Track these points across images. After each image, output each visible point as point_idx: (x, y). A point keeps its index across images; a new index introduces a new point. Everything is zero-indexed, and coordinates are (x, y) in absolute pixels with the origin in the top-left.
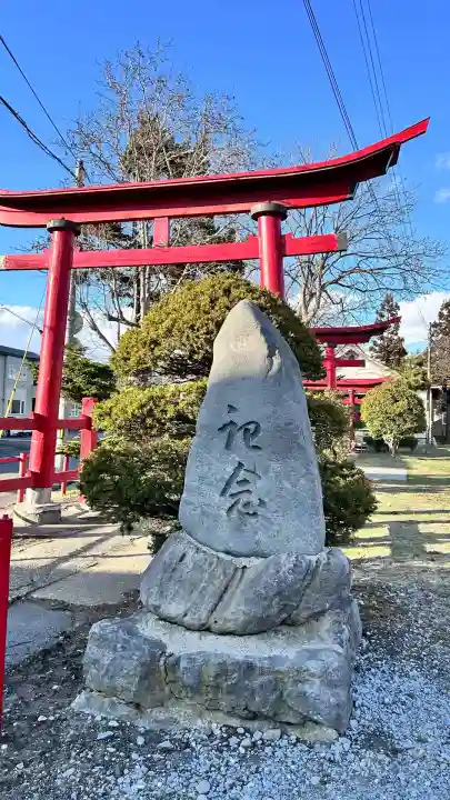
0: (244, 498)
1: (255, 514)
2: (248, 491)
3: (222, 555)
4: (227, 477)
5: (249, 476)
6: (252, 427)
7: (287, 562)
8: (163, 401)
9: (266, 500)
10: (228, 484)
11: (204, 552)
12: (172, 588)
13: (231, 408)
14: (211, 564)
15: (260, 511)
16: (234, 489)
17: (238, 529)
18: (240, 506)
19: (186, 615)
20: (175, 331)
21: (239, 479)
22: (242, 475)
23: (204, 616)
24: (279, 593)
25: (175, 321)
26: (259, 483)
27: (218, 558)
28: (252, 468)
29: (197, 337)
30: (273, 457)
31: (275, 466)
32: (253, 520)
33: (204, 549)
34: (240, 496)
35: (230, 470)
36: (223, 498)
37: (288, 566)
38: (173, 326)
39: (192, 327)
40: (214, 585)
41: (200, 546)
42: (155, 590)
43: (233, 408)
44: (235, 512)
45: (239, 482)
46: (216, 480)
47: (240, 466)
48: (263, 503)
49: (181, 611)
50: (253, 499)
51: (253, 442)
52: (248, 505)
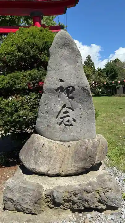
0: (66, 119)
1: (71, 124)
2: (68, 116)
3: (59, 142)
4: (59, 111)
5: (68, 110)
6: (70, 89)
10: (59, 113)
14: (56, 147)
15: (73, 123)
18: (65, 122)
19: (49, 171)
21: (64, 111)
22: (65, 109)
23: (57, 170)
27: (58, 144)
28: (70, 106)
30: (79, 101)
31: (79, 105)
32: (70, 127)
33: (50, 140)
35: (60, 107)
36: (57, 119)
40: (59, 156)
41: (48, 139)
43: (61, 81)
44: (63, 124)
45: (64, 113)
46: (54, 112)
47: (65, 106)
48: (74, 120)
49: (47, 169)
50: (71, 119)
51: (71, 95)
52: (68, 121)
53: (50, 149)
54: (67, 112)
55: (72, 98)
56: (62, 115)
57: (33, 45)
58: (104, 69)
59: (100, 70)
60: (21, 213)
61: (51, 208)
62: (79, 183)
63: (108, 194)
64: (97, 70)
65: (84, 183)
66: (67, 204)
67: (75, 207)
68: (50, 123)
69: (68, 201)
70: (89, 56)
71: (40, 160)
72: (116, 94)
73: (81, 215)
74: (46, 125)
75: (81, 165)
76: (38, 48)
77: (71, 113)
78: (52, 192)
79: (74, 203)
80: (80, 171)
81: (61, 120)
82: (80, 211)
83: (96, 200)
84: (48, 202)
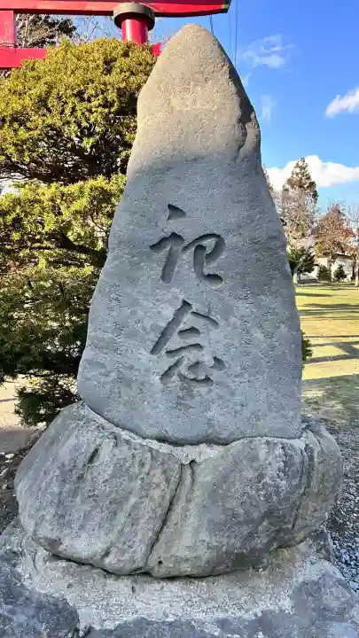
0: (190, 357)
1: (207, 380)
2: (197, 346)
3: (155, 445)
4: (164, 325)
5: (199, 323)
6: (209, 243)
7: (270, 459)
8: (37, 208)
9: (224, 359)
10: (164, 335)
11: (127, 442)
12: (79, 508)
13: (174, 210)
14: (142, 465)
15: (216, 375)
16: (175, 342)
17: (180, 403)
18: (183, 369)
19: (107, 554)
20: (52, 102)
21: (181, 327)
22: (188, 320)
23: (139, 556)
24: (269, 514)
25: (51, 87)
26: (215, 334)
27: (151, 450)
28: (203, 311)
29: (90, 111)
30: (241, 292)
31: (243, 308)
32: (203, 389)
33: (125, 435)
34: (184, 353)
35: (169, 313)
36: (154, 357)
37: (276, 466)
38: (48, 93)
39: (80, 95)
40: (152, 499)
41: (117, 430)
42: (49, 513)
43: (178, 212)
44: (175, 378)
45: (183, 332)
46: (144, 329)
47: (185, 308)
49: (99, 547)
50: (207, 359)
51: (210, 268)
52: (195, 366)
53: (120, 470)
56: (173, 342)
62: (221, 616)
65: (239, 614)
68: (131, 368)
74: (113, 375)
81: (172, 361)
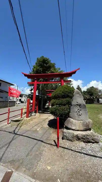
32: (80, 116)
43: (77, 102)
45: (78, 112)
46: (75, 111)
47: (78, 109)
48: (81, 114)
50: (80, 113)
51: (80, 106)
52: (80, 114)
53: (75, 122)
54: (79, 111)
55: (80, 107)
56: (77, 112)
57: (67, 92)
58: (86, 91)
59: (84, 92)
60: (68, 141)
61: (77, 140)
62: (85, 133)
63: (95, 137)
64: (83, 91)
65: (87, 133)
66: (82, 139)
67: (85, 140)
68: (74, 114)
69: (82, 138)
70: (78, 85)
71: (72, 125)
72: (94, 103)
73: (86, 143)
75: (85, 128)
76: (68, 92)
77: (80, 112)
78: (77, 135)
79: (84, 139)
80: (85, 130)
81: (77, 114)
82: (86, 142)
83: (91, 139)
84: (76, 138)
